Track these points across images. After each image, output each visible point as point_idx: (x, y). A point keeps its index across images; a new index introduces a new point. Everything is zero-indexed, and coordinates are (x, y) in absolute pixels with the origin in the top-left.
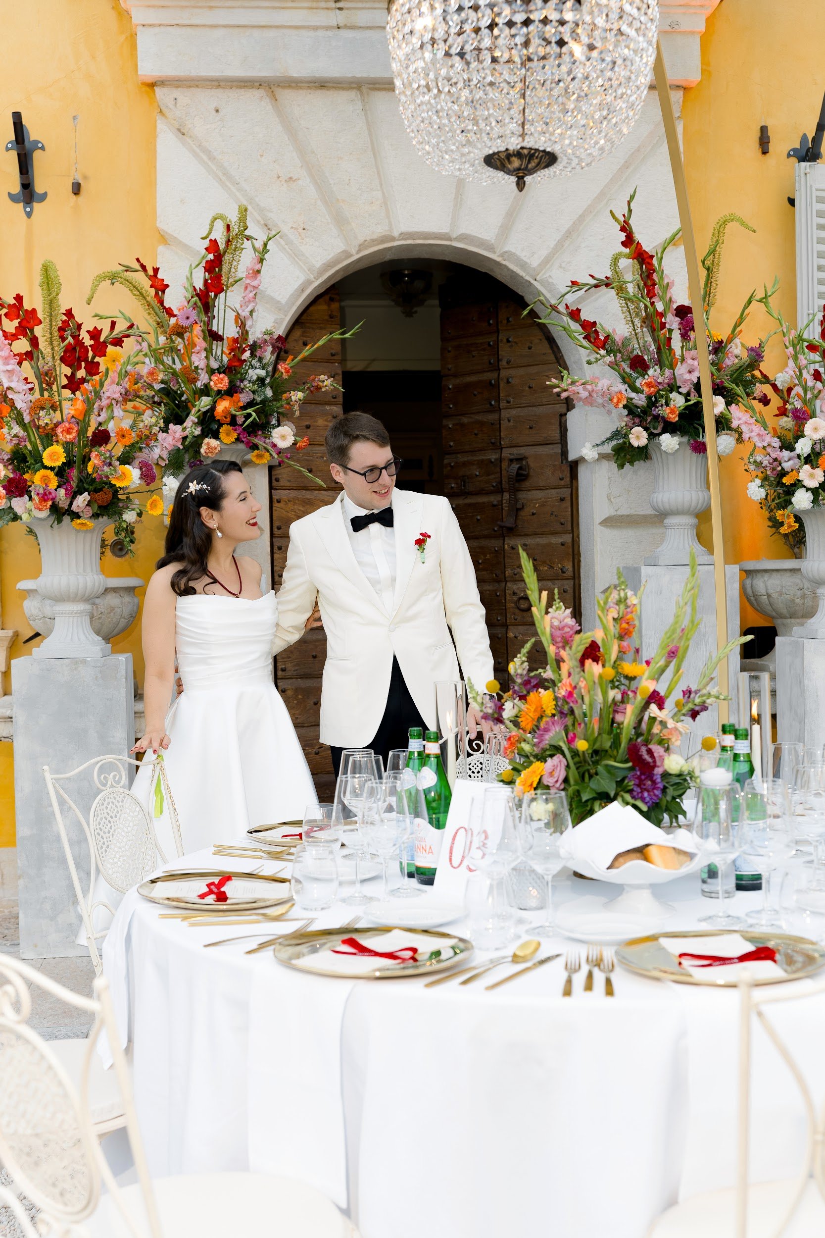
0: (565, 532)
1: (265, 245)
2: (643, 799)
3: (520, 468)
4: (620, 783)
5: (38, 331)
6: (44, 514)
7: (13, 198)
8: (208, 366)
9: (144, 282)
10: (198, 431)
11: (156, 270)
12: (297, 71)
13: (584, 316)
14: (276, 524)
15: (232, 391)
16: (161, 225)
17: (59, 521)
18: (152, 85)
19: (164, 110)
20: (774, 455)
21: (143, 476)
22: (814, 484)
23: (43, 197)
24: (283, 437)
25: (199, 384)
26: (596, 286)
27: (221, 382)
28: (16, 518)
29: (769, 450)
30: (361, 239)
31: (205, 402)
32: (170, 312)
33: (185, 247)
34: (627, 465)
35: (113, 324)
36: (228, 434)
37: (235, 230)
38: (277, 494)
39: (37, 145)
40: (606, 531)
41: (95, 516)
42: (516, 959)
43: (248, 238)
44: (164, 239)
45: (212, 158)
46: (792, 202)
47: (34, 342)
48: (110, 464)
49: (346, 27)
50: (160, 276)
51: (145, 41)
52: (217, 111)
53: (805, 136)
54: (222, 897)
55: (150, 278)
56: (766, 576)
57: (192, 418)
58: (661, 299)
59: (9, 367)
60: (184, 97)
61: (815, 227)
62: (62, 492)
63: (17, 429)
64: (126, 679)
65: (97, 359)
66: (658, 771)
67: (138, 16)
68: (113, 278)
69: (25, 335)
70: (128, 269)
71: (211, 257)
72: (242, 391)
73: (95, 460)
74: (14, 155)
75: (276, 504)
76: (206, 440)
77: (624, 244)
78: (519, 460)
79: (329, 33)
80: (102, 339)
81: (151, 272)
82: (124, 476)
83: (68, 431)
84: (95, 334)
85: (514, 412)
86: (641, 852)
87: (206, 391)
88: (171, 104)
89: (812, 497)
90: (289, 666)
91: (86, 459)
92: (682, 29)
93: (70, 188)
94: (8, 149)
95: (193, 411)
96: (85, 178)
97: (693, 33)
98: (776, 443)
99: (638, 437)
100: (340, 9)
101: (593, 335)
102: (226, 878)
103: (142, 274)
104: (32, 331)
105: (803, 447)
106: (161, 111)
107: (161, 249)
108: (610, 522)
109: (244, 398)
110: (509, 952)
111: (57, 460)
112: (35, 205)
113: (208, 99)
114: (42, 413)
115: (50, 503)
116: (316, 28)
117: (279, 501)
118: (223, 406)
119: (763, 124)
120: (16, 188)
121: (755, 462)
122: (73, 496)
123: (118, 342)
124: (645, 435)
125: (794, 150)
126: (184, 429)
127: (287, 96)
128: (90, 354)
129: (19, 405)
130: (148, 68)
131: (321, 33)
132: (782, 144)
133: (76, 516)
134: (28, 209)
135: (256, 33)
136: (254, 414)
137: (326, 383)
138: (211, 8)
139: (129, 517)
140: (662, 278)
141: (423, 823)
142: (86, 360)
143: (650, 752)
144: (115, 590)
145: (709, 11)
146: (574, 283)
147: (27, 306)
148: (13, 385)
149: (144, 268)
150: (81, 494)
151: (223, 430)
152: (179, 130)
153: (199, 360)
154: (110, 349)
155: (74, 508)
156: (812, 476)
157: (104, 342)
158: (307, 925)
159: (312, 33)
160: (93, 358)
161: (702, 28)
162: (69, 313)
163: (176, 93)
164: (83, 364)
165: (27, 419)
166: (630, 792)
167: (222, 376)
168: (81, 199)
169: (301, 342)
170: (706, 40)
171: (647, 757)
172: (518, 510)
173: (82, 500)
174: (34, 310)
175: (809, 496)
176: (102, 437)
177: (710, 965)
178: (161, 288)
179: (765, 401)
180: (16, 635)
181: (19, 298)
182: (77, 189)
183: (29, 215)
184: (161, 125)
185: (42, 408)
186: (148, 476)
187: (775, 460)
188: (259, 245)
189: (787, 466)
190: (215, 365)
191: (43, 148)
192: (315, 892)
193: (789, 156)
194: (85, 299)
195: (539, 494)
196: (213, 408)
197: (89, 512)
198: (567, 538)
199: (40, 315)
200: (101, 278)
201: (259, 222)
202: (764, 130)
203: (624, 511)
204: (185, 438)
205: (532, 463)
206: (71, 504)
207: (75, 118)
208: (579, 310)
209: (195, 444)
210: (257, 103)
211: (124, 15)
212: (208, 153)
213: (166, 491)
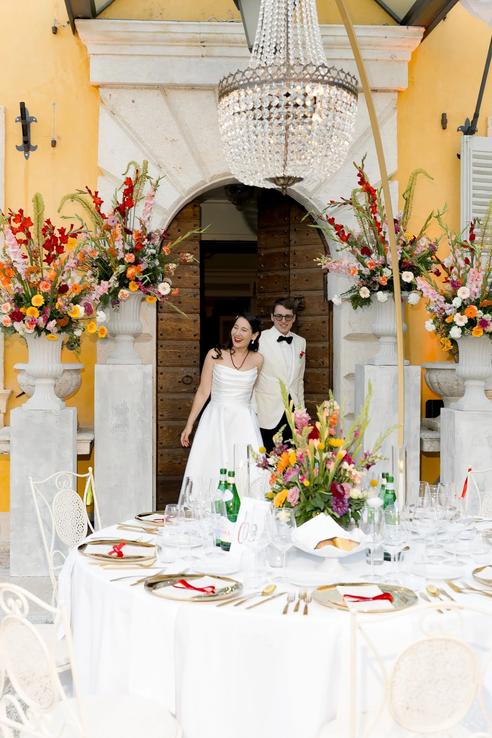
0: (326, 341)
1: (157, 182)
2: (338, 512)
3: (300, 303)
4: (327, 503)
5: (31, 229)
6: (32, 331)
7: (18, 148)
8: (124, 248)
9: (89, 199)
10: (117, 285)
11: (96, 193)
12: (178, 80)
13: (336, 222)
14: (160, 333)
15: (137, 263)
16: (100, 165)
17: (40, 335)
18: (98, 87)
19: (104, 101)
20: (441, 306)
21: (86, 311)
22: (462, 324)
23: (35, 148)
24: (164, 289)
25: (119, 258)
26: (345, 204)
27: (130, 258)
28: (16, 331)
29: (438, 303)
30: (212, 175)
31: (121, 268)
32: (103, 216)
33: (113, 177)
34: (359, 307)
35: (72, 226)
36: (134, 286)
37: (141, 173)
38: (161, 316)
39: (32, 119)
40: (347, 342)
41: (59, 332)
42: (264, 594)
43: (148, 178)
44: (101, 172)
45: (129, 128)
46: (459, 156)
47: (29, 235)
48: (68, 305)
49: (207, 56)
50: (98, 196)
51: (95, 63)
52: (133, 102)
53: (468, 120)
54: (120, 555)
55: (93, 197)
56: (437, 372)
57: (114, 278)
58: (380, 215)
59: (15, 250)
60: (115, 94)
61: (472, 172)
62: (41, 319)
63: (19, 285)
64: (73, 422)
65: (62, 245)
66: (346, 497)
67: (91, 49)
68: (73, 198)
69: (24, 231)
70: (81, 192)
71: (127, 187)
72: (142, 263)
73: (60, 303)
74: (20, 124)
75: (160, 321)
76: (121, 290)
77: (360, 183)
78: (300, 298)
79: (198, 60)
80: (66, 234)
81: (94, 194)
82: (75, 311)
83: (46, 286)
84: (62, 231)
85: (297, 271)
86: (332, 541)
87: (122, 262)
88: (108, 97)
89: (461, 331)
90: (165, 413)
91: (55, 300)
92: (398, 59)
93: (50, 143)
94: (16, 121)
95: (115, 273)
96: (59, 137)
97: (404, 61)
98: (442, 299)
99: (364, 293)
100: (204, 46)
101: (341, 233)
102: (123, 543)
103: (88, 195)
104: (28, 229)
105: (457, 302)
106: (102, 101)
107: (100, 178)
108: (350, 337)
109: (143, 267)
110: (261, 590)
111: (39, 303)
112: (31, 152)
113: (128, 95)
114: (32, 276)
115: (35, 325)
116: (190, 57)
117: (162, 320)
118: (131, 271)
119: (444, 112)
120: (20, 143)
121: (430, 309)
122: (48, 321)
123: (74, 236)
124: (368, 292)
125: (461, 127)
126: (109, 283)
127: (173, 94)
128: (59, 242)
129: (20, 270)
130: (96, 78)
131: (193, 59)
132: (455, 123)
133: (48, 332)
134: (27, 155)
135: (157, 59)
136: (148, 278)
137: (189, 258)
138: (131, 45)
139: (78, 333)
140: (380, 203)
141: (225, 519)
142: (56, 245)
143: (342, 488)
144: (68, 370)
145: (413, 49)
146: (332, 202)
147: (25, 215)
148: (16, 260)
149: (90, 192)
150: (52, 320)
151: (131, 284)
152: (112, 112)
153: (119, 245)
154: (70, 239)
155: (48, 328)
156: (461, 320)
157: (67, 236)
158: (162, 572)
159: (187, 59)
160: (61, 244)
161: (409, 58)
162: (48, 222)
163: (111, 92)
164: (55, 247)
165: (23, 278)
166: (331, 507)
167: (131, 254)
168: (56, 149)
169: (177, 230)
170: (411, 65)
171: (340, 491)
172: (299, 327)
173: (52, 324)
174: (29, 218)
175: (460, 330)
176: (64, 289)
177: (358, 601)
178: (99, 203)
179: (438, 274)
180: (12, 392)
181: (21, 211)
182: (54, 144)
183: (27, 158)
184: (102, 109)
185: (32, 273)
186: (89, 310)
187: (442, 309)
188: (154, 181)
189: (448, 312)
190: (127, 248)
191: (36, 121)
192: (167, 553)
193: (458, 130)
194: (57, 210)
195: (311, 319)
196: (125, 272)
197: (56, 330)
198: (326, 344)
199: (32, 220)
200: (66, 198)
201: (155, 164)
202: (444, 115)
203: (358, 331)
204: (110, 289)
205: (306, 300)
206: (46, 326)
207: (54, 104)
208: (333, 219)
209: (115, 292)
210: (155, 97)
211: (83, 48)
212: (128, 125)
213: (98, 319)
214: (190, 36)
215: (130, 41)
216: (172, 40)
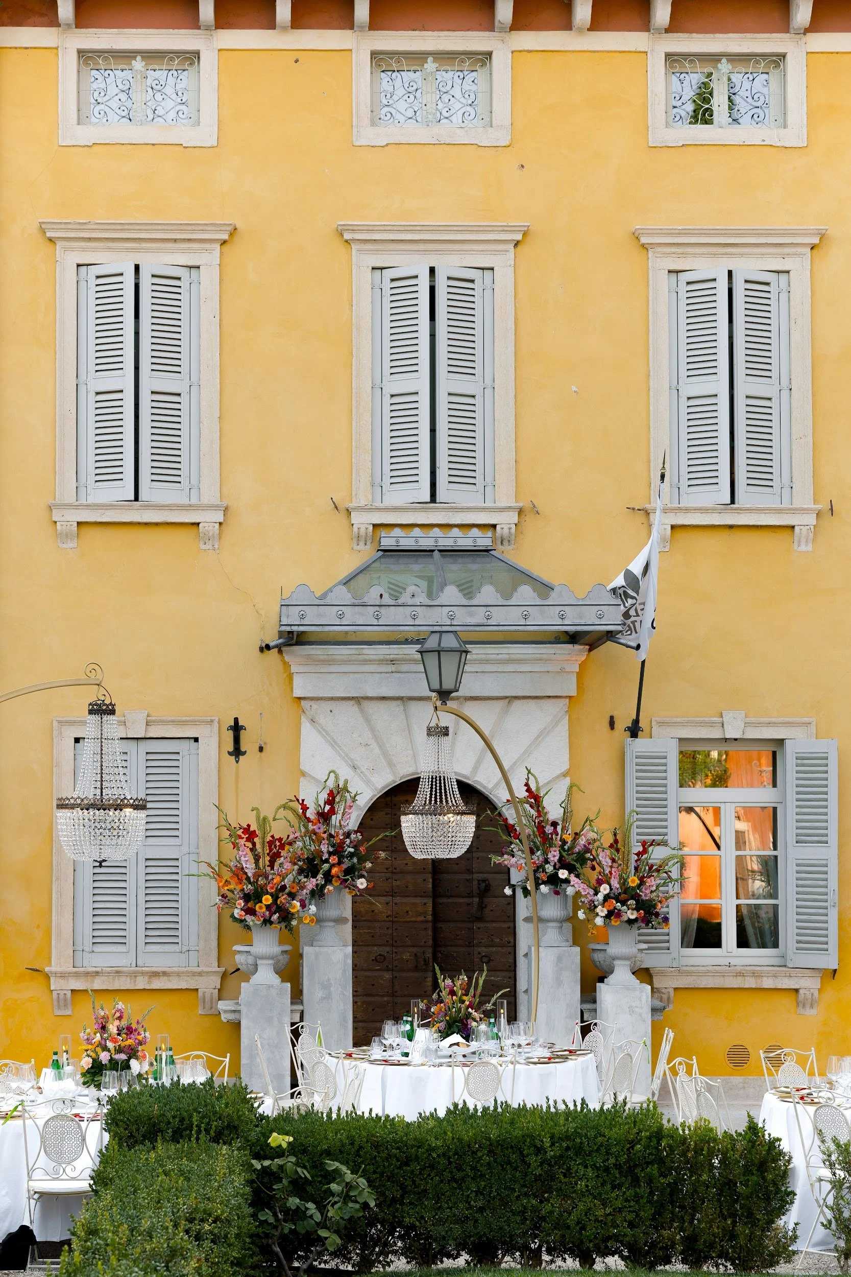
1: (356, 796)
5: (256, 840)
6: (259, 921)
7: (230, 754)
8: (328, 850)
9: (297, 806)
10: (323, 882)
11: (303, 800)
12: (370, 694)
13: (509, 822)
16: (303, 764)
17: (266, 925)
18: (299, 698)
19: (305, 711)
20: (590, 898)
21: (300, 904)
22: (603, 914)
23: (244, 753)
24: (362, 884)
25: (324, 858)
27: (334, 859)
29: (588, 896)
30: (401, 774)
31: (326, 866)
32: (309, 820)
33: (313, 778)
35: (288, 836)
36: (336, 882)
37: (342, 786)
39: (242, 728)
40: (526, 924)
41: (280, 923)
43: (348, 791)
44: (304, 776)
45: (328, 734)
47: (254, 844)
49: (396, 672)
50: (305, 803)
51: (297, 681)
52: (331, 712)
53: (634, 720)
55: (301, 804)
56: (598, 952)
57: (320, 876)
58: (544, 817)
59: (246, 859)
60: (315, 706)
61: (635, 771)
63: (249, 886)
64: (290, 995)
67: (293, 668)
68: (284, 806)
69: (250, 841)
70: (291, 801)
72: (343, 862)
73: (282, 900)
74: (232, 733)
75: (355, 904)
76: (327, 886)
77: (527, 791)
78: (484, 880)
79: (387, 675)
81: (301, 802)
82: (294, 906)
83: (272, 888)
84: (280, 839)
85: (481, 854)
87: (327, 861)
88: (308, 708)
92: (566, 671)
93: (258, 748)
94: (228, 730)
95: (321, 871)
96: (265, 743)
97: (572, 672)
98: (592, 892)
100: (393, 665)
103: (297, 803)
104: (253, 840)
105: (600, 897)
106: (303, 712)
107: (302, 779)
108: (527, 919)
109: (344, 866)
111: (268, 901)
112: (241, 757)
113: (327, 706)
114: (259, 879)
115: (263, 919)
116: (381, 673)
118: (335, 870)
119: (611, 714)
120: (231, 749)
121: (581, 901)
122: (272, 915)
123: (290, 844)
125: (628, 727)
126: (317, 880)
127: (365, 704)
129: (249, 874)
130: (298, 693)
131: (383, 675)
132: (621, 725)
133: (272, 923)
134: (237, 759)
135: (352, 675)
137: (382, 855)
138: (330, 665)
139: (294, 923)
140: (544, 807)
144: (284, 952)
145: (581, 662)
146: (508, 800)
147: (252, 829)
148: (248, 866)
149: (298, 800)
150: (276, 914)
151: (334, 879)
152: (312, 721)
153: (324, 847)
154: (287, 847)
155: (272, 920)
156: (602, 911)
157: (284, 843)
159: (379, 675)
160: (279, 850)
161: (577, 670)
162: (273, 836)
163: (311, 703)
165: (252, 880)
167: (335, 856)
168: (263, 754)
170: (579, 675)
172: (483, 908)
173: (275, 917)
174: (255, 831)
175: (602, 920)
176: (283, 888)
178: (305, 808)
179: (593, 868)
180: (226, 970)
181: (249, 826)
182: (261, 749)
183: (237, 762)
184: (303, 719)
185: (259, 876)
186: (303, 905)
187: (591, 900)
188: (353, 795)
190: (331, 850)
191: (245, 729)
193: (625, 730)
196: (330, 871)
197: (278, 921)
200: (279, 807)
201: (350, 766)
202: (611, 717)
204: (317, 885)
205: (491, 883)
206: (270, 918)
207: (261, 714)
209: (323, 887)
210: (351, 707)
211: (287, 665)
212: (326, 732)
213: (311, 912)
214: (381, 657)
215: (329, 662)
216: (366, 661)
